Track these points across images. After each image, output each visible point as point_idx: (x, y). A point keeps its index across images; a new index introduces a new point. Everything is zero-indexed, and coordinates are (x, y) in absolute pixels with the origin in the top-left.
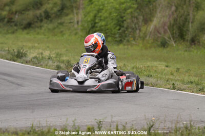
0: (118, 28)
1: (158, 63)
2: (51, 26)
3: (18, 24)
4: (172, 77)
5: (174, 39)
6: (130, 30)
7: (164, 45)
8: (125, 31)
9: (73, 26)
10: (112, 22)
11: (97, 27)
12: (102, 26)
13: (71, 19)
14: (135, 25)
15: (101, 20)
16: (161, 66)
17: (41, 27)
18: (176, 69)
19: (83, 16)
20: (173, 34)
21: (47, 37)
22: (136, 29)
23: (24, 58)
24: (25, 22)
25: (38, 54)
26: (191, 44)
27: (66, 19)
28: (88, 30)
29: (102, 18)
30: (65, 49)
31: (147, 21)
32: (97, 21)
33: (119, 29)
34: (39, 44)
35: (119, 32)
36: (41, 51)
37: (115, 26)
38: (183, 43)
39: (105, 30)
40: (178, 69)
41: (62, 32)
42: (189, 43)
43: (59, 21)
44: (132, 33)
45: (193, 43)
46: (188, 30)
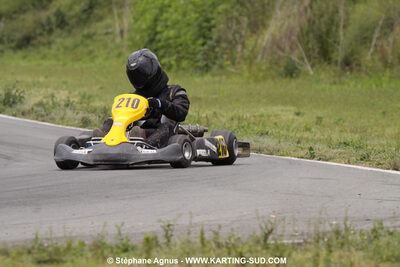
0: (201, 41)
1: (280, 107)
2: (69, 42)
3: (4, 39)
4: (307, 134)
5: (310, 61)
6: (224, 45)
7: (291, 72)
8: (214, 47)
9: (113, 40)
10: (189, 31)
11: (159, 41)
12: (170, 38)
13: (108, 26)
14: (233, 35)
15: (167, 27)
16: (286, 113)
17: (49, 44)
18: (315, 120)
19: (132, 21)
20: (307, 51)
22: (237, 43)
25: (45, 97)
26: (343, 69)
27: (98, 27)
29: (169, 23)
30: (98, 87)
31: (256, 27)
32: (159, 29)
33: (203, 44)
34: (47, 77)
35: (201, 48)
36: (50, 91)
37: (194, 38)
38: (328, 68)
39: (177, 47)
40: (320, 119)
42: (339, 68)
43: (86, 32)
44: (228, 51)
45: (347, 68)
46: (337, 42)
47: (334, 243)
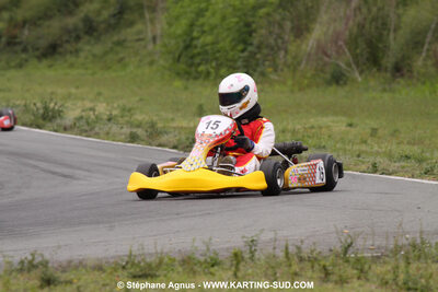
0: (240, 47)
1: (331, 118)
2: (98, 49)
3: (29, 47)
4: (364, 147)
5: (358, 66)
6: (265, 51)
7: (338, 79)
8: (255, 54)
9: (145, 47)
10: (228, 36)
11: (196, 47)
12: (207, 45)
13: (140, 32)
14: (275, 40)
15: (204, 32)
16: (337, 124)
17: (77, 52)
18: (369, 131)
19: (166, 27)
20: (355, 57)
21: (90, 72)
22: (279, 49)
23: (58, 121)
24: (43, 43)
25: (83, 111)
26: (394, 77)
27: (129, 33)
28: (177, 55)
29: (206, 28)
30: (137, 98)
31: (300, 31)
32: (195, 34)
33: (243, 51)
34: (77, 88)
35: (241, 55)
36: (88, 105)
37: (233, 43)
38: (377, 74)
39: (214, 53)
40: (374, 132)
41: (121, 60)
42: (389, 75)
43: (115, 38)
44: (270, 58)
45: (398, 74)
46: (387, 47)
47: (412, 255)
